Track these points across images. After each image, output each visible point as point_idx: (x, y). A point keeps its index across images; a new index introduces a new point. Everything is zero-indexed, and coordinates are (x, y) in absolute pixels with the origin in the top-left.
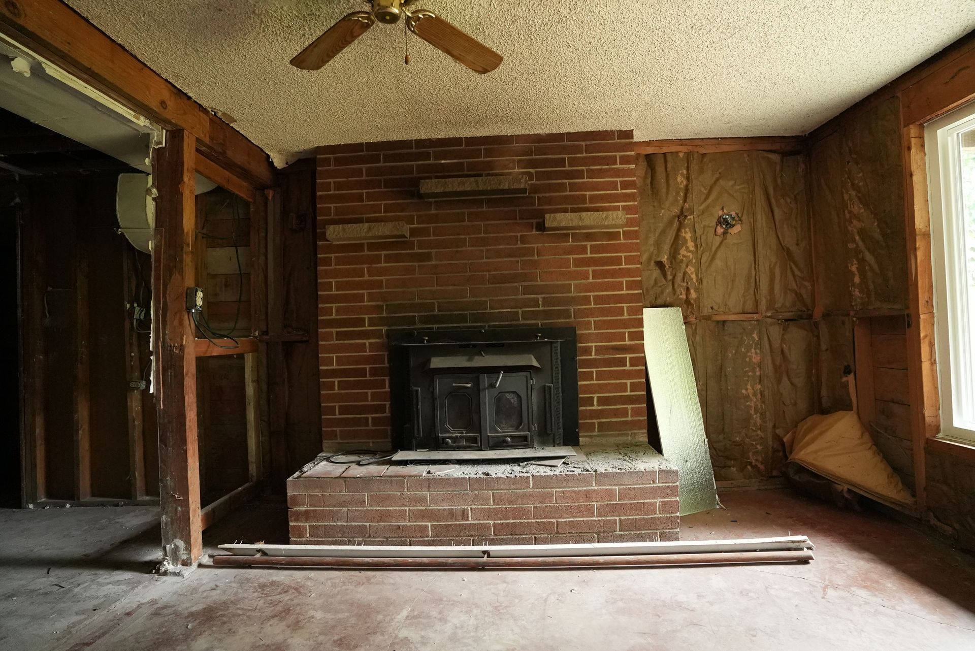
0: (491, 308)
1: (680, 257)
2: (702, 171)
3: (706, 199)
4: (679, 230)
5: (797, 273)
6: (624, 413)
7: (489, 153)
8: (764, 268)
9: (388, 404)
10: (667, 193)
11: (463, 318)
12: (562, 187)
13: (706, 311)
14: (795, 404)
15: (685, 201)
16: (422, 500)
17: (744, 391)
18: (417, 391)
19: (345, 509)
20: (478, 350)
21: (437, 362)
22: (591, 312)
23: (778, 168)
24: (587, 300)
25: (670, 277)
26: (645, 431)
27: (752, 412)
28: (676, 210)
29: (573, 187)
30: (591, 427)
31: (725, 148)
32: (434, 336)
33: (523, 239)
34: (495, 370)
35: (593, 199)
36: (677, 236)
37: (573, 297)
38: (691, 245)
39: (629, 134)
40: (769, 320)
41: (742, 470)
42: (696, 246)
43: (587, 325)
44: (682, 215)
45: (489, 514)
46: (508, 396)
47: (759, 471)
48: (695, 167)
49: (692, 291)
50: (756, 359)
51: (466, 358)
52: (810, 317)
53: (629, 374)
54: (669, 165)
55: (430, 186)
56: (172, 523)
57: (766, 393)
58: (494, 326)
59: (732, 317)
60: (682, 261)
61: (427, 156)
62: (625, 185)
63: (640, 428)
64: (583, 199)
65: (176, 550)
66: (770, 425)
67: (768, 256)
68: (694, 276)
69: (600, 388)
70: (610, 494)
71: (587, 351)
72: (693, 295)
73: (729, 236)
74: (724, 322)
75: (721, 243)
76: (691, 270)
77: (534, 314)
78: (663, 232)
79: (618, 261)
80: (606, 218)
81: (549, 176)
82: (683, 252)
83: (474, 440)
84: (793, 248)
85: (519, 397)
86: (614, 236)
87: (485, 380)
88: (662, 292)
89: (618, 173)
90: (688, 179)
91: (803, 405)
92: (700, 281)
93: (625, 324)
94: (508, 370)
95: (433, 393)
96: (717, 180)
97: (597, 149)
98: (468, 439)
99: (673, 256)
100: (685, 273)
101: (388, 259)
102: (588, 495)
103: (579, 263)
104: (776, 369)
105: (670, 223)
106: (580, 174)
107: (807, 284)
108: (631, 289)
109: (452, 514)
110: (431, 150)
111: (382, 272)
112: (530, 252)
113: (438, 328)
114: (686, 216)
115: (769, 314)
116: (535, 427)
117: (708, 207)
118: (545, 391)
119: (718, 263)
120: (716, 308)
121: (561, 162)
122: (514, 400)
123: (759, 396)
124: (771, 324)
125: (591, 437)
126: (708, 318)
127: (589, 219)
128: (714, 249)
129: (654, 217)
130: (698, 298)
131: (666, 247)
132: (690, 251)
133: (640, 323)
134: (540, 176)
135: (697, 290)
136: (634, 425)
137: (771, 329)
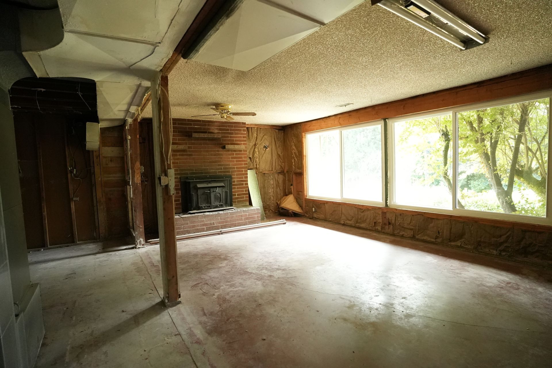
0: (210, 170)
1: (255, 156)
2: (260, 133)
3: (261, 141)
4: (254, 149)
5: (281, 161)
6: (243, 197)
7: (209, 125)
8: (274, 160)
9: (180, 199)
10: (252, 138)
11: (202, 173)
12: (228, 137)
13: (261, 171)
14: (280, 194)
15: (256, 141)
16: (203, 221)
17: (269, 191)
18: (193, 194)
19: (183, 226)
20: (210, 182)
21: (199, 186)
22: (235, 171)
23: (277, 134)
24: (234, 168)
25: (252, 161)
26: (248, 202)
27: (271, 196)
28: (254, 143)
29: (231, 137)
30: (235, 202)
31: (266, 127)
32: (197, 178)
33: (218, 151)
34: (216, 187)
35: (236, 140)
36: (254, 150)
37: (231, 167)
38: (257, 153)
39: (244, 124)
40: (275, 173)
41: (269, 211)
42: (259, 153)
43: (234, 175)
44: (255, 145)
45: (219, 223)
46: (217, 194)
47: (273, 211)
48: (258, 131)
49: (258, 165)
50: (272, 183)
51: (206, 184)
52: (284, 172)
53: (244, 188)
54: (253, 131)
55: (195, 135)
56: (139, 234)
57: (274, 192)
58: (211, 175)
59: (267, 172)
60: (255, 157)
61: (191, 125)
62: (244, 137)
63: (247, 201)
64: (233, 140)
65: (140, 242)
66: (275, 199)
67: (275, 157)
68: (258, 161)
69: (238, 191)
70: (246, 215)
71: (234, 182)
72: (258, 166)
73: (266, 151)
74: (265, 173)
75: (264, 153)
76: (257, 160)
77: (221, 172)
78: (251, 149)
79: (241, 158)
80: (241, 147)
81: (225, 133)
82: (255, 155)
83: (209, 206)
84: (280, 154)
85: (220, 194)
86: (240, 151)
87: (212, 190)
88: (250, 165)
89: (242, 134)
90: (257, 135)
91: (282, 194)
92: (259, 163)
93: (243, 174)
94: (219, 187)
95: (198, 195)
96: (264, 136)
97: (237, 127)
98: (207, 206)
99: (253, 155)
100: (256, 160)
101: (180, 155)
102: (242, 216)
103: (232, 158)
104: (276, 186)
105: (253, 147)
106: (232, 134)
107: (283, 164)
108: (245, 165)
109: (211, 224)
110: (192, 123)
111: (178, 159)
112: (219, 155)
113: (195, 176)
114: (256, 145)
115: (275, 171)
116: (224, 202)
117: (261, 143)
118: (226, 192)
119: (264, 158)
120: (263, 169)
121: (228, 130)
122: (219, 195)
123: (273, 192)
124: (275, 174)
125: (235, 204)
126: (261, 172)
127: (236, 147)
128: (263, 154)
129: (249, 145)
130: (259, 167)
131: (251, 153)
132: (257, 155)
133: (247, 174)
134: (222, 133)
135: (259, 165)
136: (245, 200)
137: (275, 175)
